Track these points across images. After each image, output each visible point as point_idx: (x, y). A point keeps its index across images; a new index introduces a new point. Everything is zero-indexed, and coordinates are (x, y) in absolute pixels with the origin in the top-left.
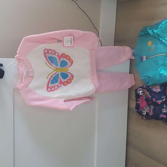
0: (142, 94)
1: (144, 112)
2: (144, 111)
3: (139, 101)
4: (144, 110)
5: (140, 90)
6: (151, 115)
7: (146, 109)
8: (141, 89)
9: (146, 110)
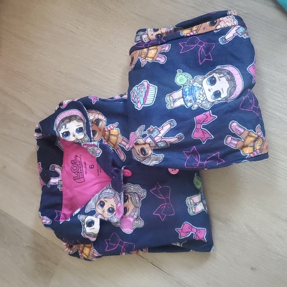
0: (80, 136)
1: (91, 224)
2: (89, 218)
3: (57, 175)
4: (92, 213)
5: (70, 119)
6: (128, 230)
7: (102, 204)
8: (75, 112)
9: (99, 210)
